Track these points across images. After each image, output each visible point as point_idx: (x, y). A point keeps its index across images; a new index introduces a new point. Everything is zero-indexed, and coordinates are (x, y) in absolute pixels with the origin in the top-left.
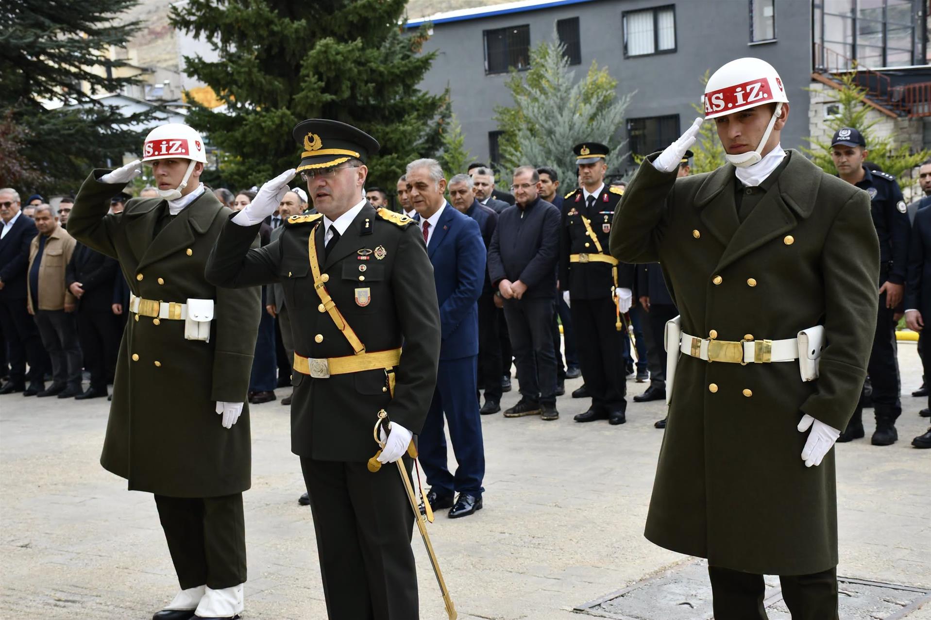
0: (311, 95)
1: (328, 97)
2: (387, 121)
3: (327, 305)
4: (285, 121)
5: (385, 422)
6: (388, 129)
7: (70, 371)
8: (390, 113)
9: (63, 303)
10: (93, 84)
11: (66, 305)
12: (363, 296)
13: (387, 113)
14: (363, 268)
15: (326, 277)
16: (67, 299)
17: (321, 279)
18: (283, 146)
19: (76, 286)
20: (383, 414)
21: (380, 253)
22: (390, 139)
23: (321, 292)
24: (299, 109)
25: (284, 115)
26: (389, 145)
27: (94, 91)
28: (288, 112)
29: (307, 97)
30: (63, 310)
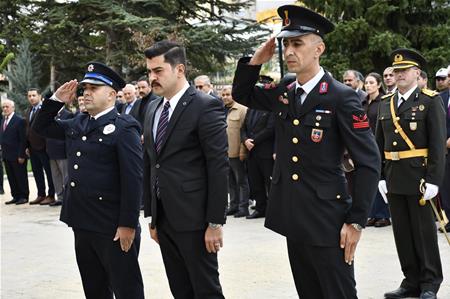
0: (381, 7)
1: (393, 8)
2: (433, 23)
3: (399, 129)
4: (361, 26)
5: (424, 184)
6: (435, 29)
7: (241, 199)
8: (436, 17)
9: (239, 153)
10: (220, 8)
11: (241, 155)
12: (413, 126)
13: (433, 18)
14: (414, 114)
15: (398, 118)
16: (242, 150)
17: (396, 119)
18: (357, 44)
19: (249, 142)
20: (423, 181)
21: (422, 108)
22: (437, 36)
23: (396, 124)
24: (370, 17)
25: (361, 22)
26: (436, 40)
27: (220, 12)
28: (364, 20)
29: (378, 8)
30: (238, 158)
